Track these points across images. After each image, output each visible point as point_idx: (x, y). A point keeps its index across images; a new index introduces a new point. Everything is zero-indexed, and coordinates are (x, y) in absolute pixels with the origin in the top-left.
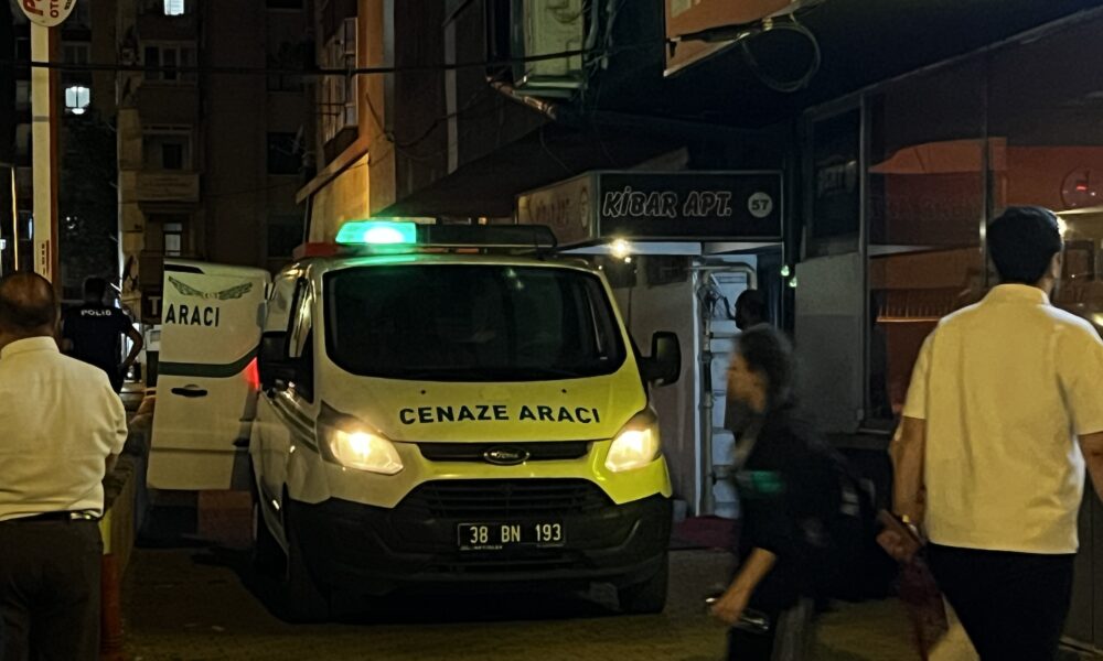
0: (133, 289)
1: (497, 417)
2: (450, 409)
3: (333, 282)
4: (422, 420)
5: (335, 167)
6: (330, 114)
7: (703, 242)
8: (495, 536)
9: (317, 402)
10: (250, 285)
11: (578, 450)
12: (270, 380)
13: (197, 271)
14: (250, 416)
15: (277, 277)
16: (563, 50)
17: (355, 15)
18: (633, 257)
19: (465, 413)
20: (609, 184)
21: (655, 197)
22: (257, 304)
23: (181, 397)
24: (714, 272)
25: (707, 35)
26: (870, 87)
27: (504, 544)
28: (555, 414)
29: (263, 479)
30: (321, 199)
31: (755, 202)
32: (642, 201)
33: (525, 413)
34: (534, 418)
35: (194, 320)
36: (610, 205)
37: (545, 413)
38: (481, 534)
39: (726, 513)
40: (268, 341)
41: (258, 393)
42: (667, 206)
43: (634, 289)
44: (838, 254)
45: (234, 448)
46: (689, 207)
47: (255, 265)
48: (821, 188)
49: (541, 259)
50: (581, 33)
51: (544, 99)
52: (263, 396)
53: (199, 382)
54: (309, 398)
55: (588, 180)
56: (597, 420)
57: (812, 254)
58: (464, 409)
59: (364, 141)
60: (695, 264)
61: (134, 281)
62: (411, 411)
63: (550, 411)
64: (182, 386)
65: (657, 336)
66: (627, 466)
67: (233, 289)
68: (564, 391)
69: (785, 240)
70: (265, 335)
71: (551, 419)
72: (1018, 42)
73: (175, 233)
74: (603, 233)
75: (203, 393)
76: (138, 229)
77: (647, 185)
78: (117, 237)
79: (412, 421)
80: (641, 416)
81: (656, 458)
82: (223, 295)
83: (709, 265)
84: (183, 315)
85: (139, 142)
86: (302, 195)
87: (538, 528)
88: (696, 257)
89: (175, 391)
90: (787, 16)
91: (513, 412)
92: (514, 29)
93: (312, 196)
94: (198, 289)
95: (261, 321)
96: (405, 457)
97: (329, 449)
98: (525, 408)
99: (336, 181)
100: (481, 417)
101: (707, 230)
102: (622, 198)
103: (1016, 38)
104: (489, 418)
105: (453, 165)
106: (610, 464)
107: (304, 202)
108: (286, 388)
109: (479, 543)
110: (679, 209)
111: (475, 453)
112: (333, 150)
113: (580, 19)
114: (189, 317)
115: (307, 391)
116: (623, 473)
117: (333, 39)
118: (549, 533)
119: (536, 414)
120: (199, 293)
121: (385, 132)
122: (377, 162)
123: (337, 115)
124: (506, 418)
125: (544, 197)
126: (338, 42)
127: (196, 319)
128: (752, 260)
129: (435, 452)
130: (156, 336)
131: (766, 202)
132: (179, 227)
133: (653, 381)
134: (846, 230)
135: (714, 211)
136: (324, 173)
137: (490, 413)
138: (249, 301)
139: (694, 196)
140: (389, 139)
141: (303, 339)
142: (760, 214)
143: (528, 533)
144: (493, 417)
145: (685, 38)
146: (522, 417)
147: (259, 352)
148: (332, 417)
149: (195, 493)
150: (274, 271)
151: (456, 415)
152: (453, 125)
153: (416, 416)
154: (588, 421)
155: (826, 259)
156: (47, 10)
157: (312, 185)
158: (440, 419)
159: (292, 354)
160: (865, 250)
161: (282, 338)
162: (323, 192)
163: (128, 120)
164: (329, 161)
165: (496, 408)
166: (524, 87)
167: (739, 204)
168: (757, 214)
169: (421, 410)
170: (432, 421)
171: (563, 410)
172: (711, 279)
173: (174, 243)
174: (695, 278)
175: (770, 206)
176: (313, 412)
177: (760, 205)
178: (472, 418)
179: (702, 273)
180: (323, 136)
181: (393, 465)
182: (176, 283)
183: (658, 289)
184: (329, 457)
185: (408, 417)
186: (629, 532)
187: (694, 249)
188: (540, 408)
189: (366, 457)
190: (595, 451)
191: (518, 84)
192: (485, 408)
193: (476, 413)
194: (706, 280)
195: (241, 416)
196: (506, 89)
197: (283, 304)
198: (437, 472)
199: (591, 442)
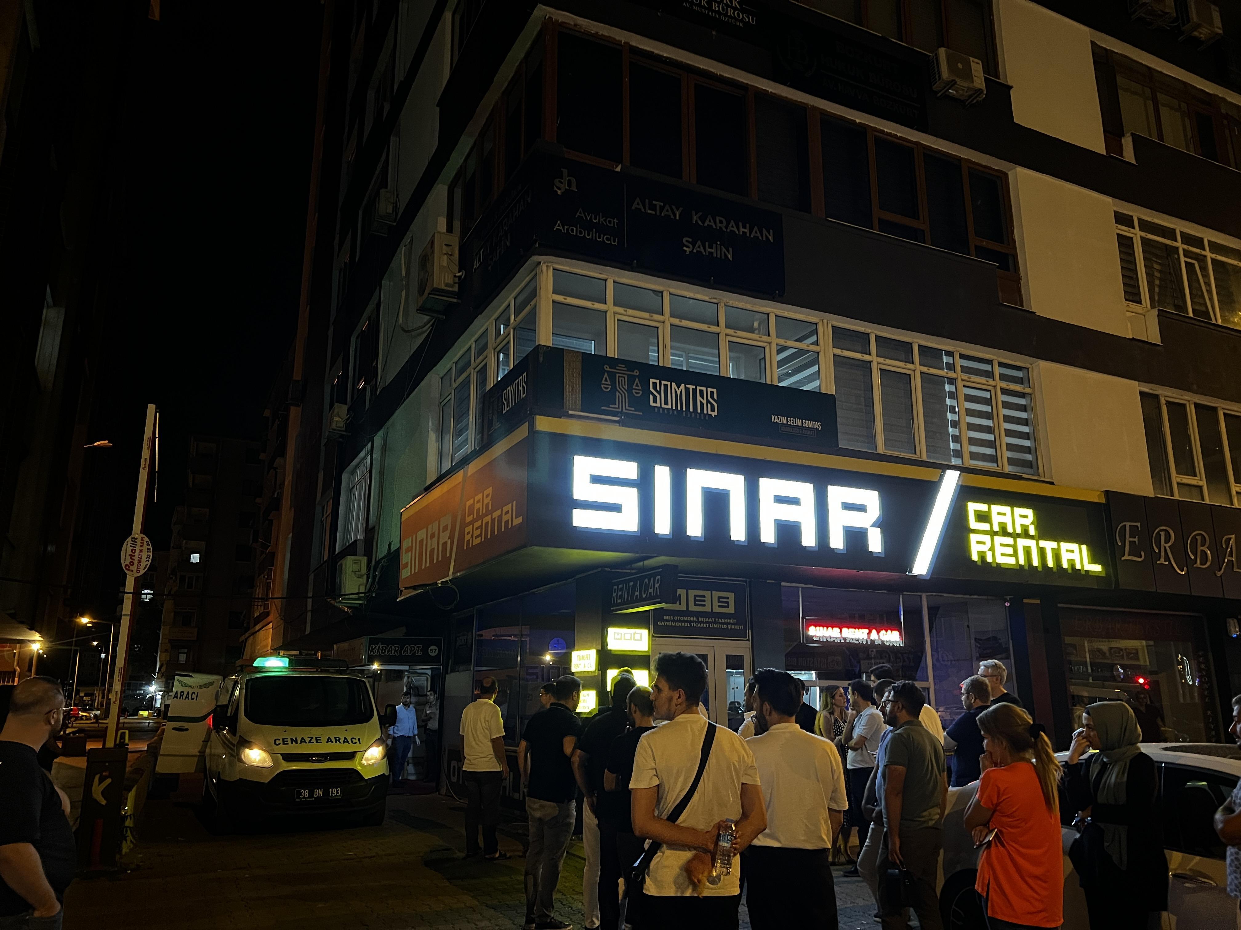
0: (162, 677)
1: (317, 742)
2: (296, 739)
3: (250, 683)
4: (284, 744)
5: (257, 628)
6: (258, 606)
7: (409, 666)
8: (311, 794)
9: (238, 735)
10: (214, 682)
11: (351, 756)
12: (218, 726)
13: (191, 677)
14: (206, 741)
15: (226, 679)
16: (357, 591)
17: (273, 566)
18: (381, 670)
19: (303, 740)
20: (372, 642)
21: (391, 647)
22: (215, 692)
23: (177, 732)
24: (413, 677)
25: (415, 588)
26: (478, 606)
27: (315, 798)
28: (342, 741)
29: (210, 768)
30: (251, 640)
31: (431, 650)
32: (386, 648)
33: (329, 740)
34: (332, 742)
35: (186, 698)
36: (372, 650)
37: (337, 740)
38: (305, 793)
39: (412, 778)
40: (218, 709)
41: (212, 730)
42: (396, 651)
43: (380, 683)
44: (463, 671)
45: (198, 754)
46: (404, 651)
47: (217, 674)
48: (458, 644)
49: (341, 674)
50: (365, 582)
51: (348, 607)
52: (214, 732)
53: (185, 725)
54: (234, 734)
55: (364, 640)
56: (360, 743)
57: (452, 671)
58: (303, 739)
59: (270, 618)
60: (406, 673)
61: (163, 674)
62: (279, 740)
63: (340, 739)
64: (177, 727)
65: (387, 706)
66: (371, 762)
67: (205, 684)
68: (346, 730)
69: (442, 665)
70: (217, 706)
71: (340, 743)
72: (534, 592)
73: (184, 653)
74: (368, 662)
75: (187, 730)
76: (166, 651)
77: (387, 642)
78: (157, 654)
79: (279, 744)
80: (378, 742)
81: (383, 758)
82: (201, 687)
83: (411, 674)
84: (181, 695)
85: (172, 614)
86: (243, 638)
87: (331, 790)
88: (406, 671)
89: (174, 729)
90: (447, 581)
91: (324, 739)
92: (338, 580)
93: (246, 639)
94: (190, 684)
95: (217, 698)
96: (274, 760)
97: (241, 757)
98: (329, 738)
99: (258, 633)
100: (310, 742)
101: (412, 660)
102: (378, 646)
103: (533, 591)
104: (313, 743)
105: (308, 632)
106: (364, 762)
107: (243, 641)
108: (224, 729)
109: (304, 797)
110: (400, 652)
111: (306, 758)
112: (258, 620)
113: (365, 577)
114: (184, 696)
115: (233, 731)
116: (368, 765)
117: (262, 576)
118: (335, 792)
119: (334, 741)
120: (190, 686)
121: (280, 616)
122: (276, 628)
123: (261, 606)
124: (321, 742)
125: (345, 645)
126: (264, 577)
127: (187, 697)
128: (429, 672)
129: (288, 758)
130: (169, 697)
131: (436, 649)
132: (186, 651)
133: (384, 725)
134: (467, 661)
135: (415, 652)
136: (252, 630)
137: (314, 740)
138: (212, 690)
139: (407, 647)
140: (282, 619)
141: (235, 707)
142: (433, 654)
143: (326, 793)
144: (315, 742)
145: (406, 588)
146: (328, 742)
147: (214, 711)
148: (246, 743)
149: (178, 774)
150: (225, 676)
151: (299, 741)
152: (309, 614)
153: (281, 742)
154: (355, 743)
155: (458, 673)
156: (135, 570)
157: (247, 635)
158: (292, 743)
159: (229, 714)
160: (474, 669)
161: (225, 707)
162: (252, 637)
163: (168, 605)
164: (255, 625)
165: (316, 738)
166: (340, 602)
167: (425, 650)
168: (431, 654)
169: (283, 739)
170: (288, 744)
171: (345, 738)
172: (412, 679)
173: (183, 658)
174: (405, 679)
175: (437, 651)
176: (235, 740)
177: (433, 651)
178: (306, 743)
179: (408, 677)
180: (254, 614)
181: (269, 763)
182: (180, 681)
183: (390, 683)
184: (240, 760)
185: (277, 742)
186: (370, 791)
187: (406, 668)
188: (335, 738)
189: (257, 760)
190: (358, 755)
191: (338, 601)
192: (312, 738)
193: (308, 740)
194: (410, 680)
195: (203, 740)
196: (332, 602)
197: (227, 691)
198: (289, 767)
199: (355, 752)
